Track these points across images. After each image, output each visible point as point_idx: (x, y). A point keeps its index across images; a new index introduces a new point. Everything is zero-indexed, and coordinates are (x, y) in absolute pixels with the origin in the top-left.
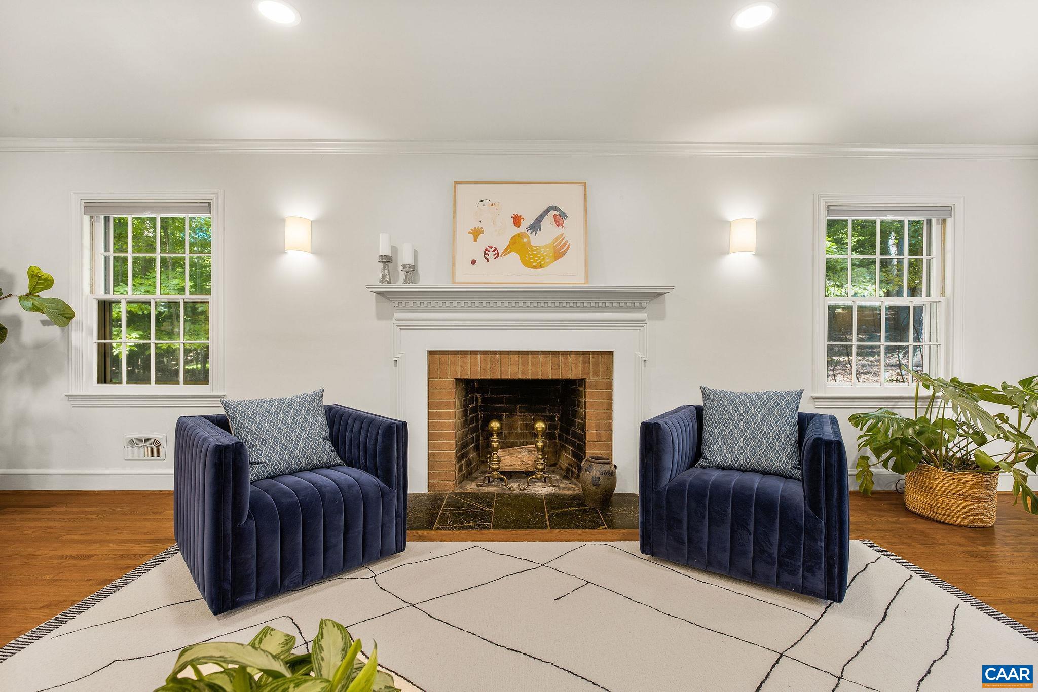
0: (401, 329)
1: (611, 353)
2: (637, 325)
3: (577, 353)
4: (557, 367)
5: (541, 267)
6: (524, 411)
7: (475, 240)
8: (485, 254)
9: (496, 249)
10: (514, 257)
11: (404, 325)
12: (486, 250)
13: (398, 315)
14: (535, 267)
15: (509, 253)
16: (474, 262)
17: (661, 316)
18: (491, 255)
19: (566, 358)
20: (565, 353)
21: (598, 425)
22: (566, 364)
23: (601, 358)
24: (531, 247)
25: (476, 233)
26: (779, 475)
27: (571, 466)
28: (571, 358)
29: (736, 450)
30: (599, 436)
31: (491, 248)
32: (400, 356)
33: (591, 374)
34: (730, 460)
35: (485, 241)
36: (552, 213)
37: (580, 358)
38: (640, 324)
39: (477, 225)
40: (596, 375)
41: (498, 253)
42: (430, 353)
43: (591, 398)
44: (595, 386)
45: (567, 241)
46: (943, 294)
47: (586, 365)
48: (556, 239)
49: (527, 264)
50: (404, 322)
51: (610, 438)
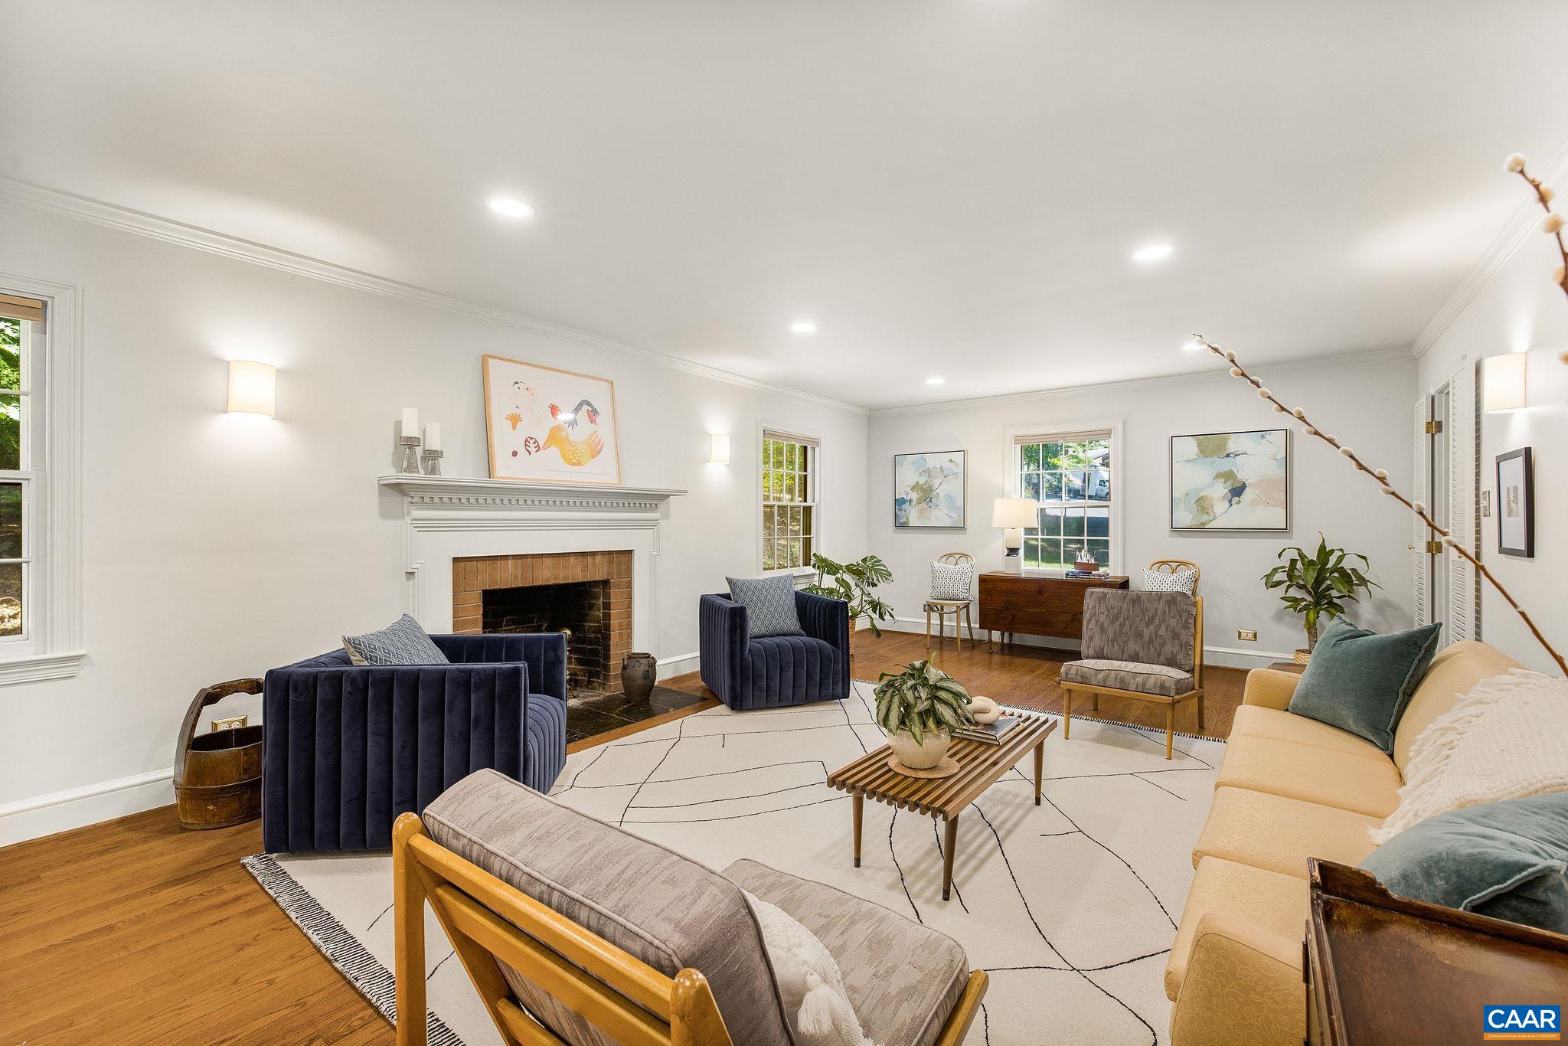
0: (419, 531)
1: (630, 552)
2: (651, 525)
3: (603, 553)
4: (586, 569)
5: (580, 464)
6: (510, 623)
7: (514, 428)
8: (526, 445)
9: (536, 441)
10: (554, 452)
11: (422, 526)
12: (526, 440)
13: (417, 513)
14: (574, 464)
15: (549, 447)
16: (515, 454)
17: (667, 516)
18: (532, 449)
19: (594, 559)
20: (593, 554)
21: (620, 625)
22: (594, 564)
23: (623, 558)
24: (569, 442)
25: (515, 420)
26: (792, 634)
27: (576, 674)
28: (598, 558)
29: (767, 622)
30: (621, 635)
31: (532, 439)
32: (418, 566)
33: (615, 573)
34: (763, 630)
35: (524, 430)
36: (585, 407)
37: (606, 558)
38: (654, 523)
39: (515, 411)
40: (619, 575)
41: (538, 446)
42: (455, 560)
43: (616, 596)
44: (618, 586)
45: (600, 439)
46: (814, 501)
47: (611, 565)
48: (591, 435)
49: (567, 460)
50: (423, 522)
51: (630, 636)
